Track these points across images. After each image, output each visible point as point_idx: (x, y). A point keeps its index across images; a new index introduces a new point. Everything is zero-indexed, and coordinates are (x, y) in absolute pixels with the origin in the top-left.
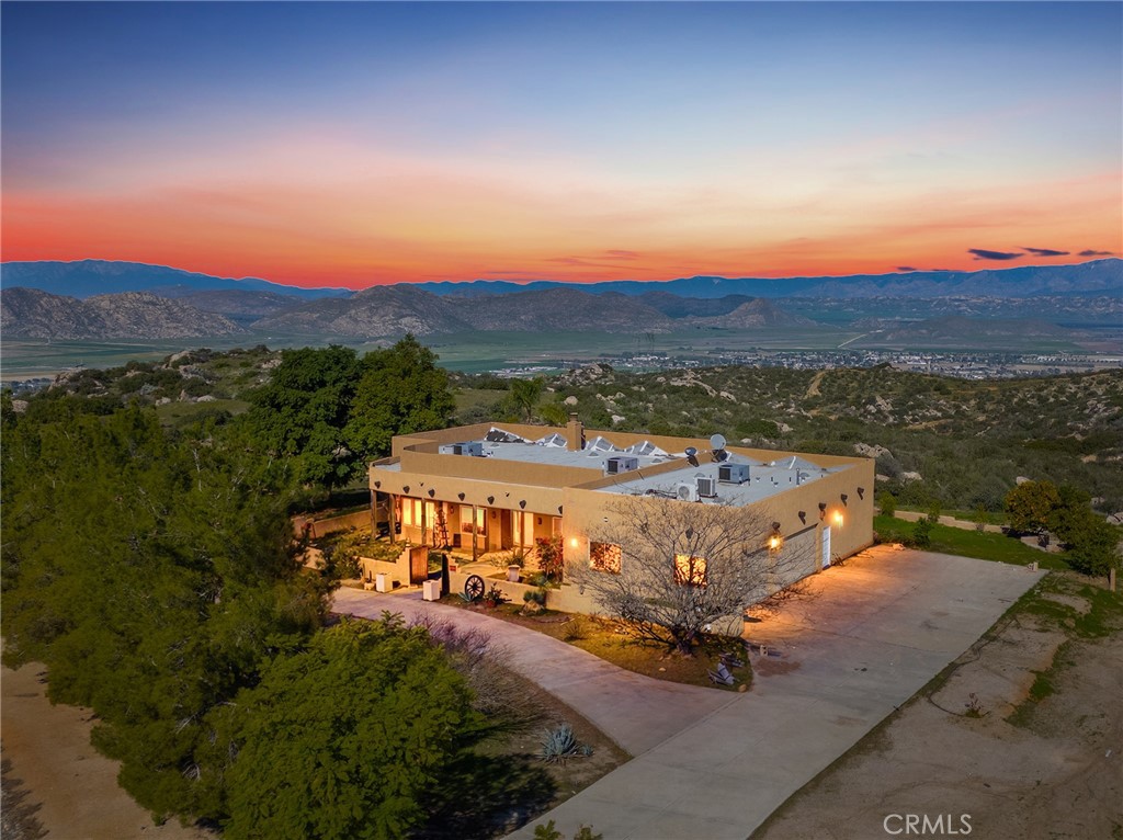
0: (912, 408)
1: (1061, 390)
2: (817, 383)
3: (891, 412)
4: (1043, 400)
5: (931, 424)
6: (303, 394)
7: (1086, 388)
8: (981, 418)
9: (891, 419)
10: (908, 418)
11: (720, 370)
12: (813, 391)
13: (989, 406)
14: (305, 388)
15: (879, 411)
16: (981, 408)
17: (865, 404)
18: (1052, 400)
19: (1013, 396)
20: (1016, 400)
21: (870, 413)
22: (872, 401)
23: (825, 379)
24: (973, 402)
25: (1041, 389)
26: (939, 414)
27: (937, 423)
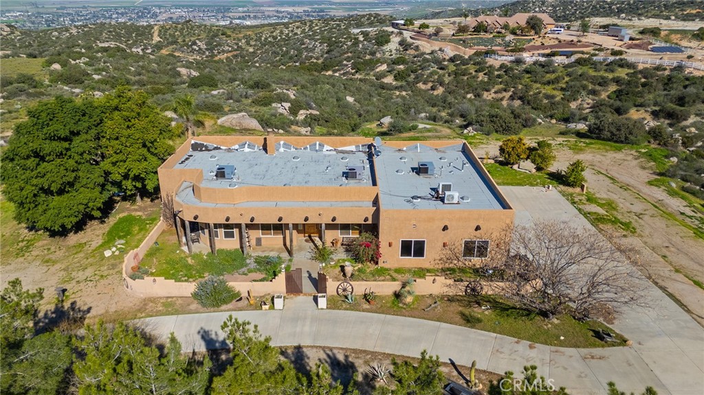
0: (216, 46)
1: (281, 32)
2: (156, 33)
3: (207, 49)
4: (275, 38)
5: (229, 55)
7: (292, 31)
8: (251, 50)
9: (207, 53)
10: (216, 52)
11: (92, 26)
12: (156, 39)
13: (253, 43)
15: (200, 49)
16: (248, 43)
17: (191, 45)
18: (279, 38)
19: (261, 36)
20: (263, 39)
21: (195, 50)
22: (194, 44)
23: (160, 31)
24: (243, 41)
25: (272, 32)
26: (230, 49)
27: (232, 54)
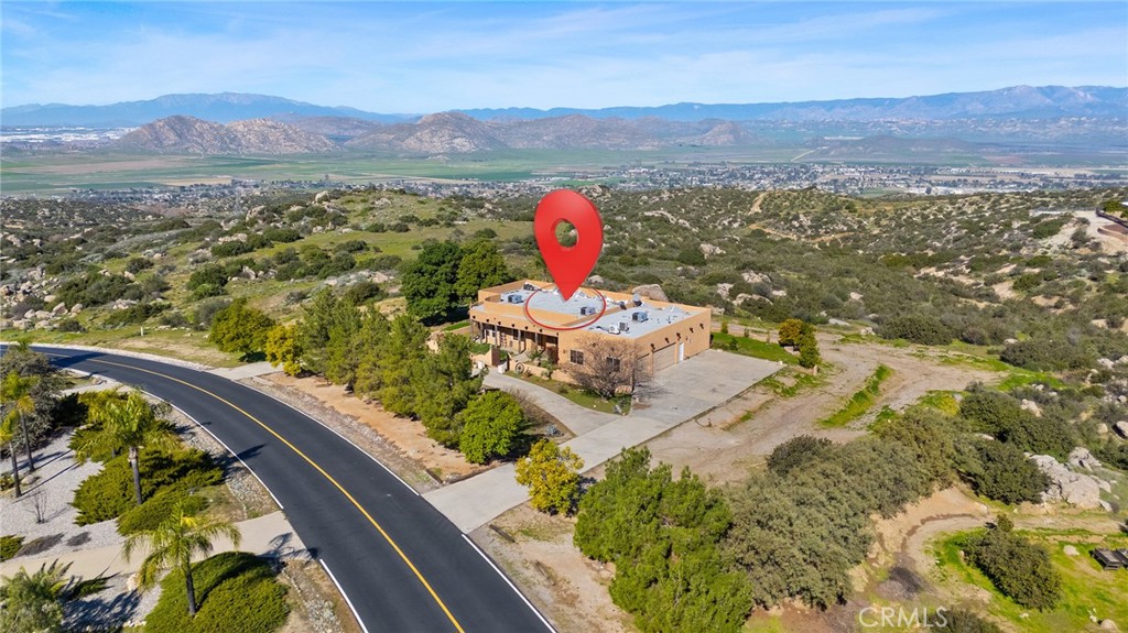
0: (826, 223)
1: (940, 210)
2: (759, 202)
3: (810, 227)
4: (925, 217)
5: (838, 236)
6: (435, 267)
7: (959, 208)
8: (876, 232)
9: (809, 232)
10: (822, 231)
11: (688, 191)
12: (756, 209)
13: (884, 222)
14: (434, 264)
15: (801, 226)
16: (877, 223)
17: (791, 220)
18: (932, 217)
19: (903, 214)
20: (905, 217)
21: (794, 227)
22: (796, 218)
23: (765, 199)
24: (872, 219)
25: (925, 209)
26: (845, 228)
27: (842, 235)
